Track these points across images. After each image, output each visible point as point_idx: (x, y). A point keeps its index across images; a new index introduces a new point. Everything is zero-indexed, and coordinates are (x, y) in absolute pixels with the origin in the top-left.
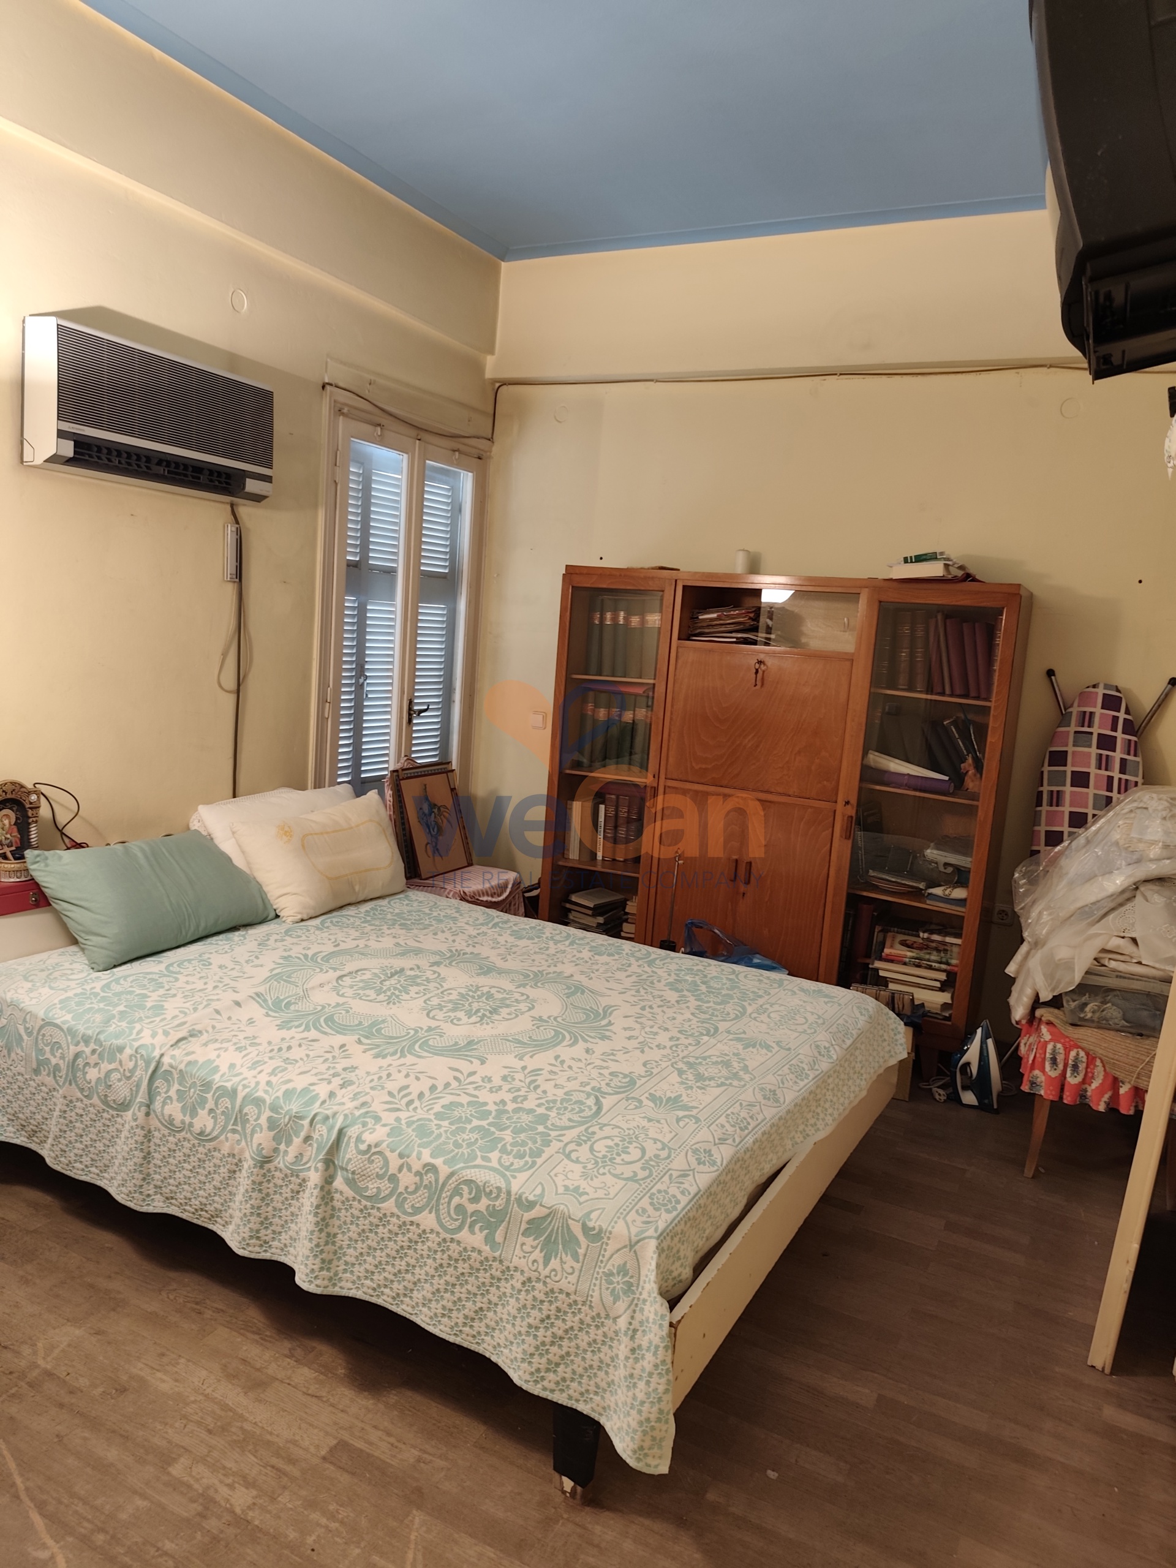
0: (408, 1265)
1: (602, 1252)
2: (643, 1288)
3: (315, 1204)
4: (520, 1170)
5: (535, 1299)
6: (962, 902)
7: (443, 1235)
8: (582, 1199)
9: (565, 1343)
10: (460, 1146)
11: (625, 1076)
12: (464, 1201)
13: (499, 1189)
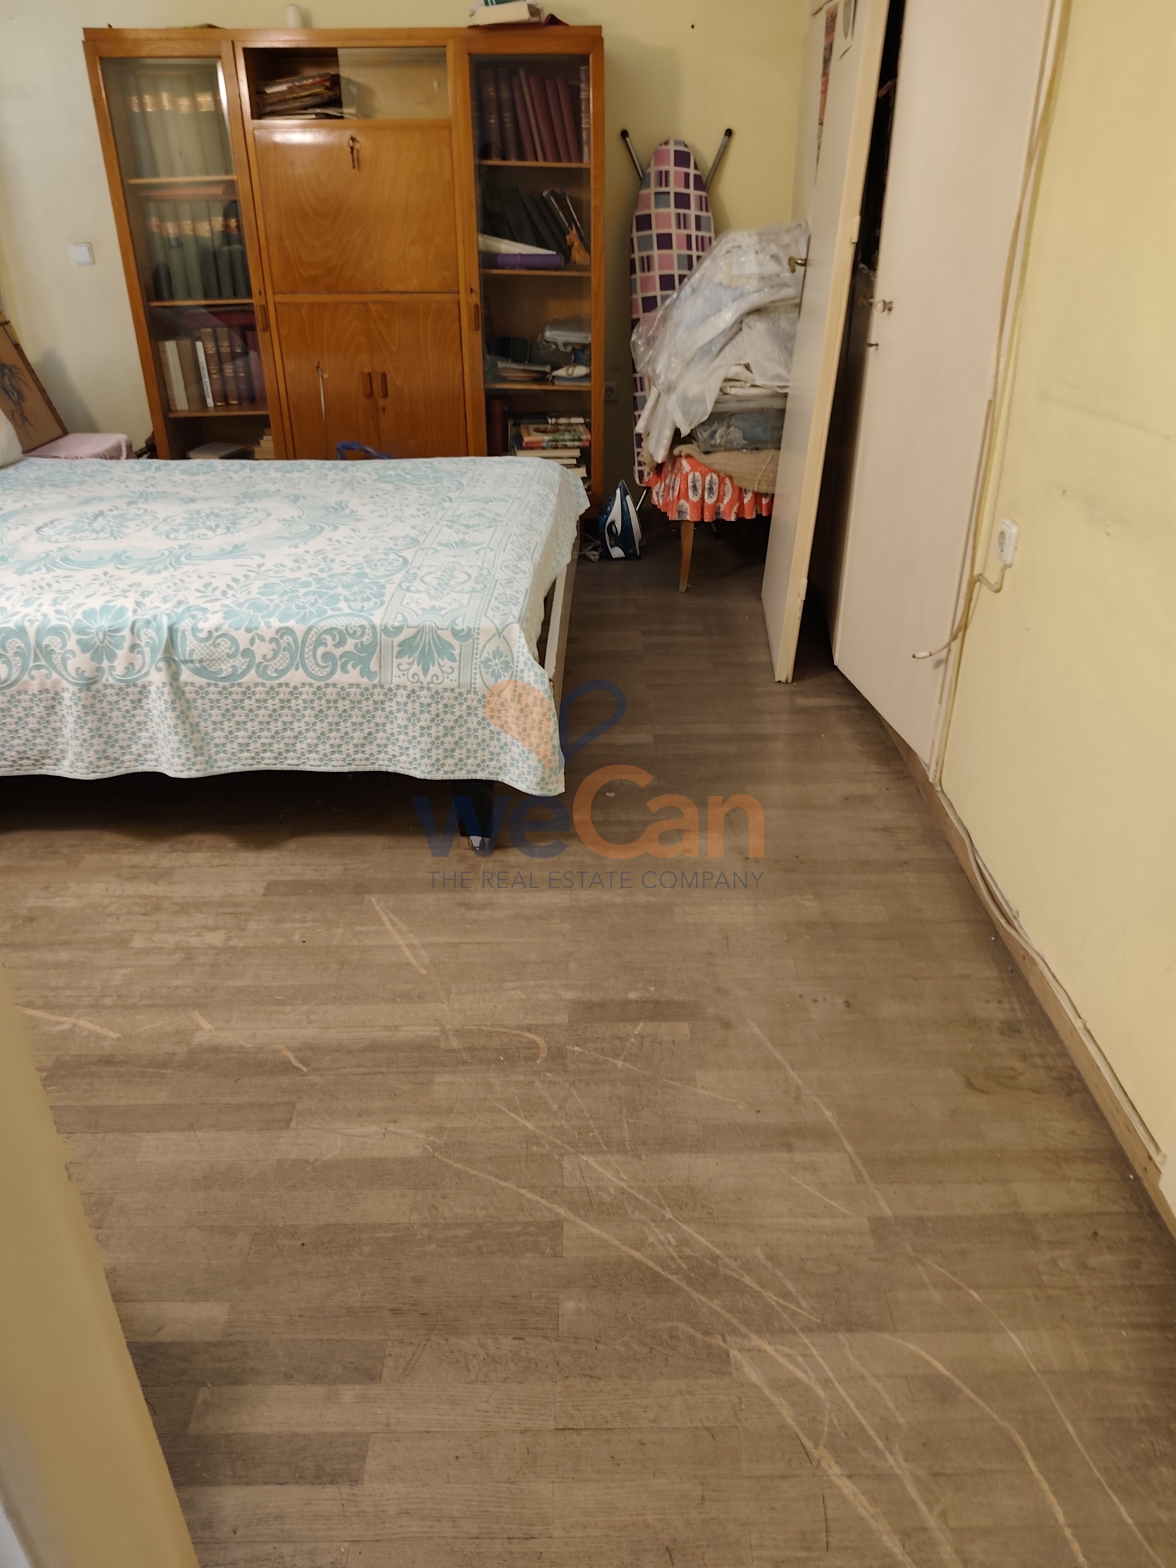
0: (284, 723)
1: (475, 646)
2: (518, 662)
3: (169, 700)
4: (374, 609)
5: (422, 705)
6: (587, 377)
7: (316, 684)
8: (443, 613)
9: (457, 731)
10: (304, 608)
11: (404, 538)
12: (330, 648)
13: (363, 627)
